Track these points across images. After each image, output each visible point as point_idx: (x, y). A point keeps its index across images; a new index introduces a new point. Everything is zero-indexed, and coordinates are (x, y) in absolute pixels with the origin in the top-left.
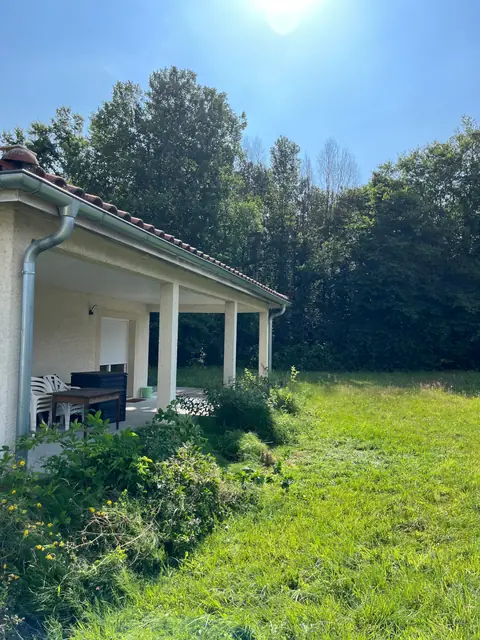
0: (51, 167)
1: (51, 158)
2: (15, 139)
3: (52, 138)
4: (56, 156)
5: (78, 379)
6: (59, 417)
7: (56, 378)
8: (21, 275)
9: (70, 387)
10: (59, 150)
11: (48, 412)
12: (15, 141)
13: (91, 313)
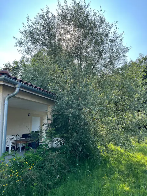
0: (19, 73)
1: (19, 70)
2: (8, 65)
3: (19, 65)
4: (21, 70)
5: (25, 136)
6: (18, 148)
7: (18, 136)
8: (4, 105)
9: (22, 138)
10: (21, 68)
11: (15, 146)
12: (8, 66)
13: (29, 115)
